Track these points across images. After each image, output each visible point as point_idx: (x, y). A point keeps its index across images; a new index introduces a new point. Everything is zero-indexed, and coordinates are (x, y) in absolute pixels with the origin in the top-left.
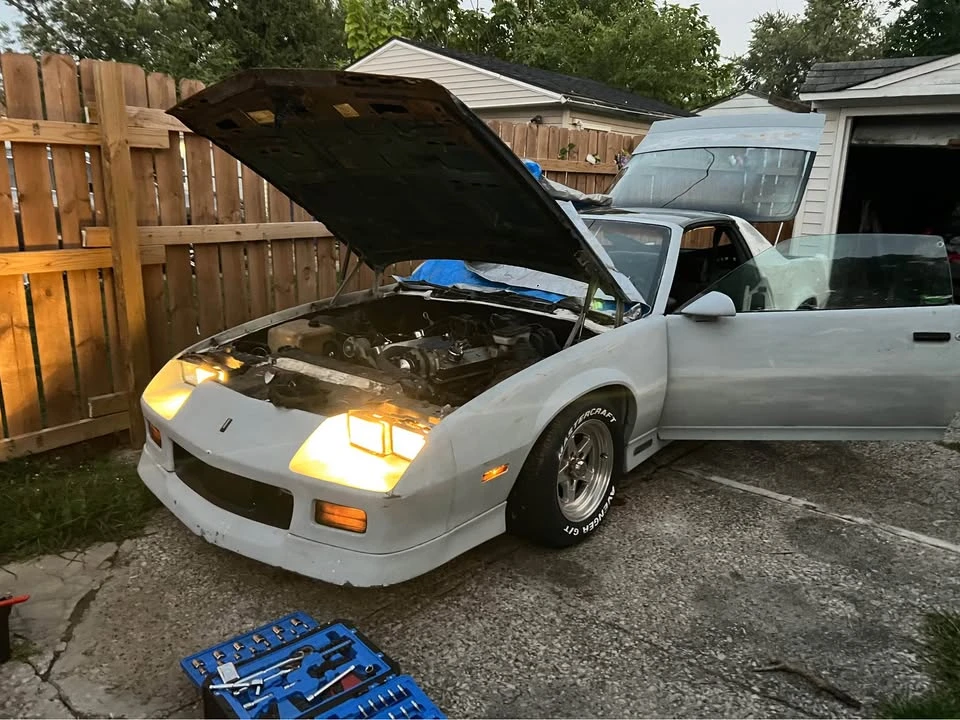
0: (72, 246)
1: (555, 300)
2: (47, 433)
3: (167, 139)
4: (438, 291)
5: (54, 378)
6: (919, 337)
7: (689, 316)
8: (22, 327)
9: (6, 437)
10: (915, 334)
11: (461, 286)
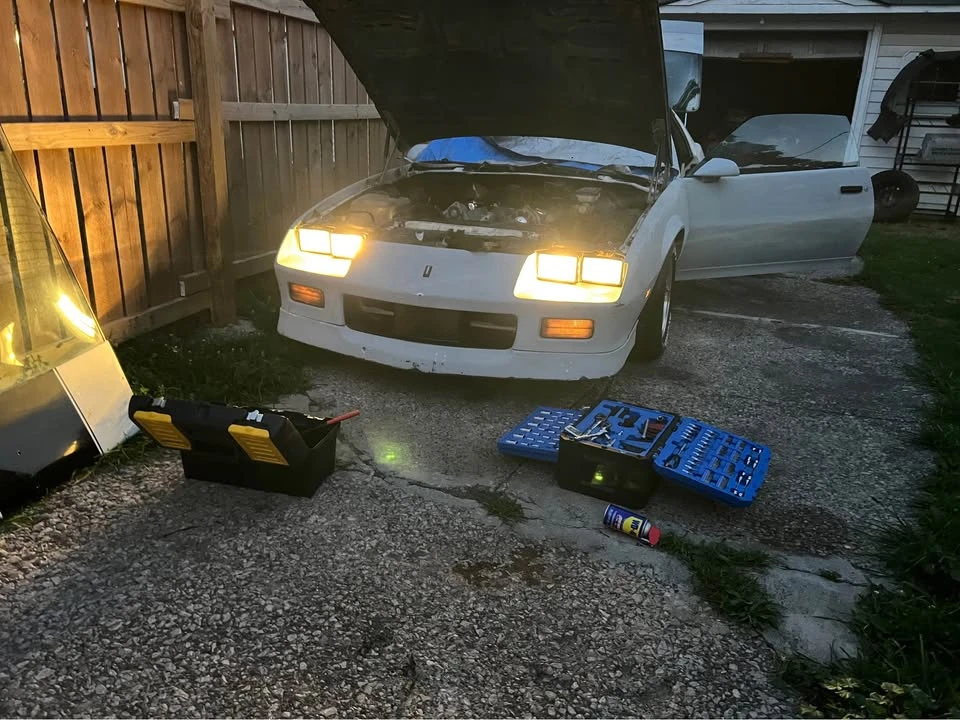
0: (164, 118)
1: (596, 169)
2: (159, 310)
3: (229, 9)
4: (467, 166)
5: (157, 254)
6: (846, 190)
7: (699, 178)
8: (131, 201)
9: (125, 315)
10: (842, 188)
11: (492, 162)
